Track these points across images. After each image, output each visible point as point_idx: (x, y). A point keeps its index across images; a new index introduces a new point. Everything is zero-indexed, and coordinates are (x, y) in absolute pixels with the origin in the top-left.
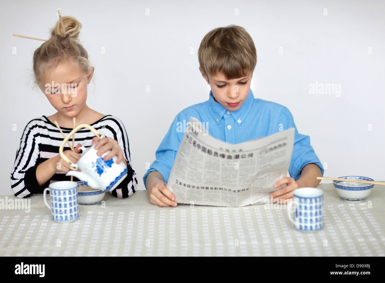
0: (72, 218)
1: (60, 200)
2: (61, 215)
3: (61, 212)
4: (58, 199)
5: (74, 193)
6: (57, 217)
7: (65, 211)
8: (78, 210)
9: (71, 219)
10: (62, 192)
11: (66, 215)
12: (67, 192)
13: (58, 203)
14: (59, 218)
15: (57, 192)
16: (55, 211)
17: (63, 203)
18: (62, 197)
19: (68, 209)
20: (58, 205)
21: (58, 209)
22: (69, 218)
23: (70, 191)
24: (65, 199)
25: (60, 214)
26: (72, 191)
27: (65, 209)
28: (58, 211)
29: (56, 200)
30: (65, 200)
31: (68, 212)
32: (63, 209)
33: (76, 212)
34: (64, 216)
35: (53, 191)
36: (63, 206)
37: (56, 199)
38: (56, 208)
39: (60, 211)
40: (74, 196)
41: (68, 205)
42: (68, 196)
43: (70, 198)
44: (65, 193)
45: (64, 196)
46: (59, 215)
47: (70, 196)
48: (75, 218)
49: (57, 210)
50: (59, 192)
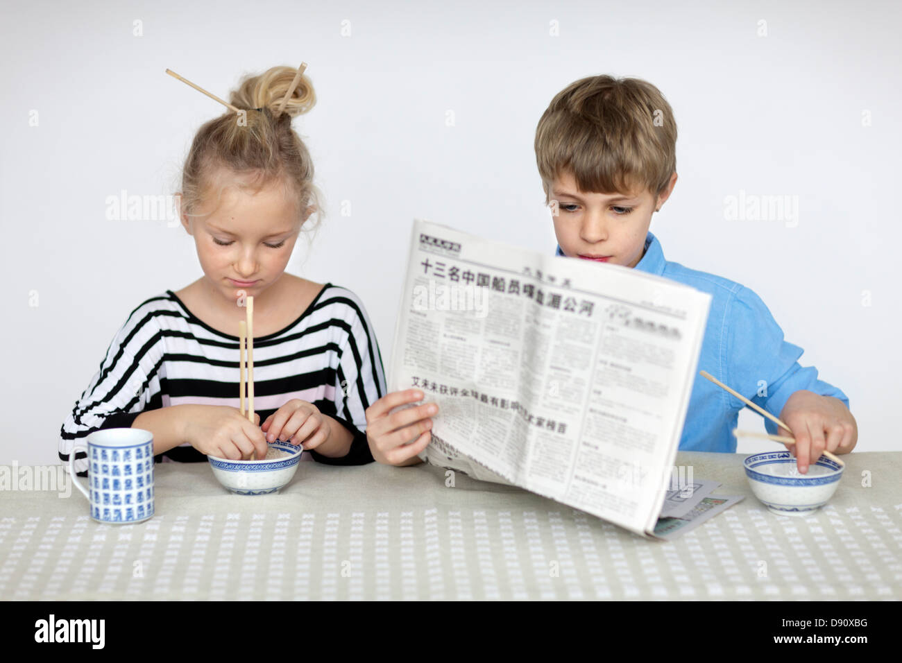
0: (143, 514)
1: (116, 472)
2: (117, 507)
3: (117, 501)
4: (111, 469)
5: (148, 455)
6: (106, 511)
7: (128, 496)
8: (153, 495)
9: (139, 515)
10: (121, 452)
11: (129, 506)
12: (133, 452)
13: (111, 478)
14: (112, 515)
15: (109, 453)
16: (102, 498)
17: (122, 479)
18: (121, 465)
19: (134, 492)
20: (111, 483)
21: (111, 492)
22: (135, 513)
23: (139, 451)
24: (128, 467)
25: (115, 503)
26: (143, 449)
27: (128, 492)
28: (112, 497)
29: (105, 472)
30: (128, 472)
31: (134, 499)
32: (122, 493)
33: (151, 500)
34: (123, 508)
35: (99, 451)
36: (123, 485)
37: (105, 468)
38: (106, 491)
39: (116, 496)
40: (147, 463)
41: (135, 484)
42: (134, 463)
43: (139, 467)
44: (127, 454)
45: (127, 463)
46: (112, 507)
47: (140, 461)
48: (149, 512)
49: (106, 495)
50: (115, 453)
